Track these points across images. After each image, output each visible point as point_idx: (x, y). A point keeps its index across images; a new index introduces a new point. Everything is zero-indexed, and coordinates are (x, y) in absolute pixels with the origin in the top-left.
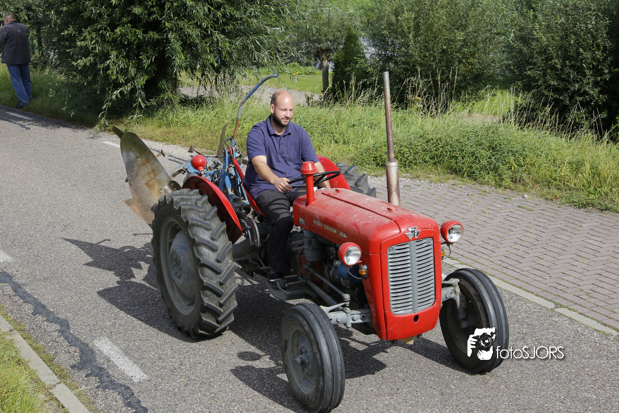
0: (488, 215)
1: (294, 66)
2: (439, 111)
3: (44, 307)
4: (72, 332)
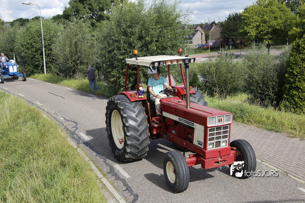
0: (240, 132)
2: (224, 98)
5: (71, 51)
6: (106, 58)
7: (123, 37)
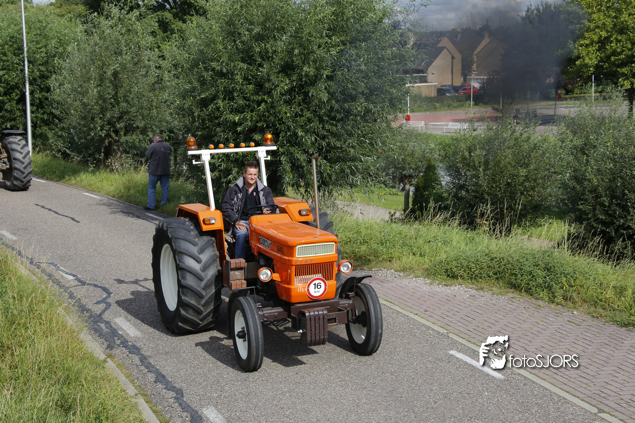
0: (541, 327)
1: (381, 187)
2: (503, 235)
3: (164, 376)
4: (185, 400)
5: (101, 96)
6: (193, 118)
7: (242, 65)
